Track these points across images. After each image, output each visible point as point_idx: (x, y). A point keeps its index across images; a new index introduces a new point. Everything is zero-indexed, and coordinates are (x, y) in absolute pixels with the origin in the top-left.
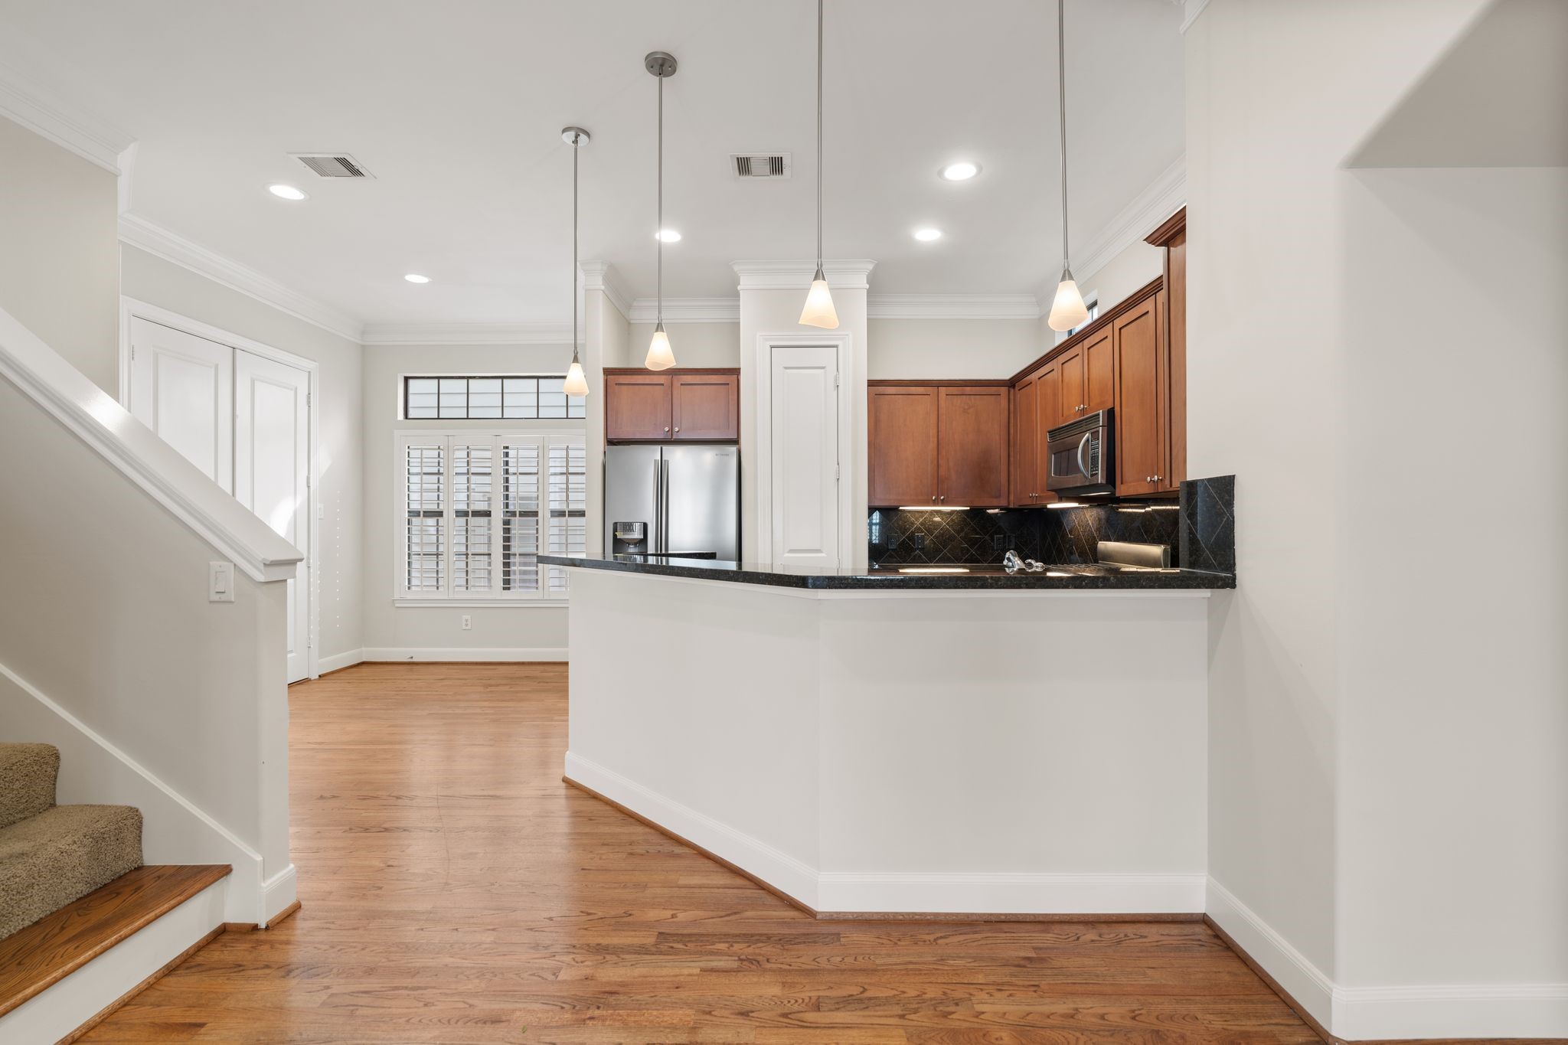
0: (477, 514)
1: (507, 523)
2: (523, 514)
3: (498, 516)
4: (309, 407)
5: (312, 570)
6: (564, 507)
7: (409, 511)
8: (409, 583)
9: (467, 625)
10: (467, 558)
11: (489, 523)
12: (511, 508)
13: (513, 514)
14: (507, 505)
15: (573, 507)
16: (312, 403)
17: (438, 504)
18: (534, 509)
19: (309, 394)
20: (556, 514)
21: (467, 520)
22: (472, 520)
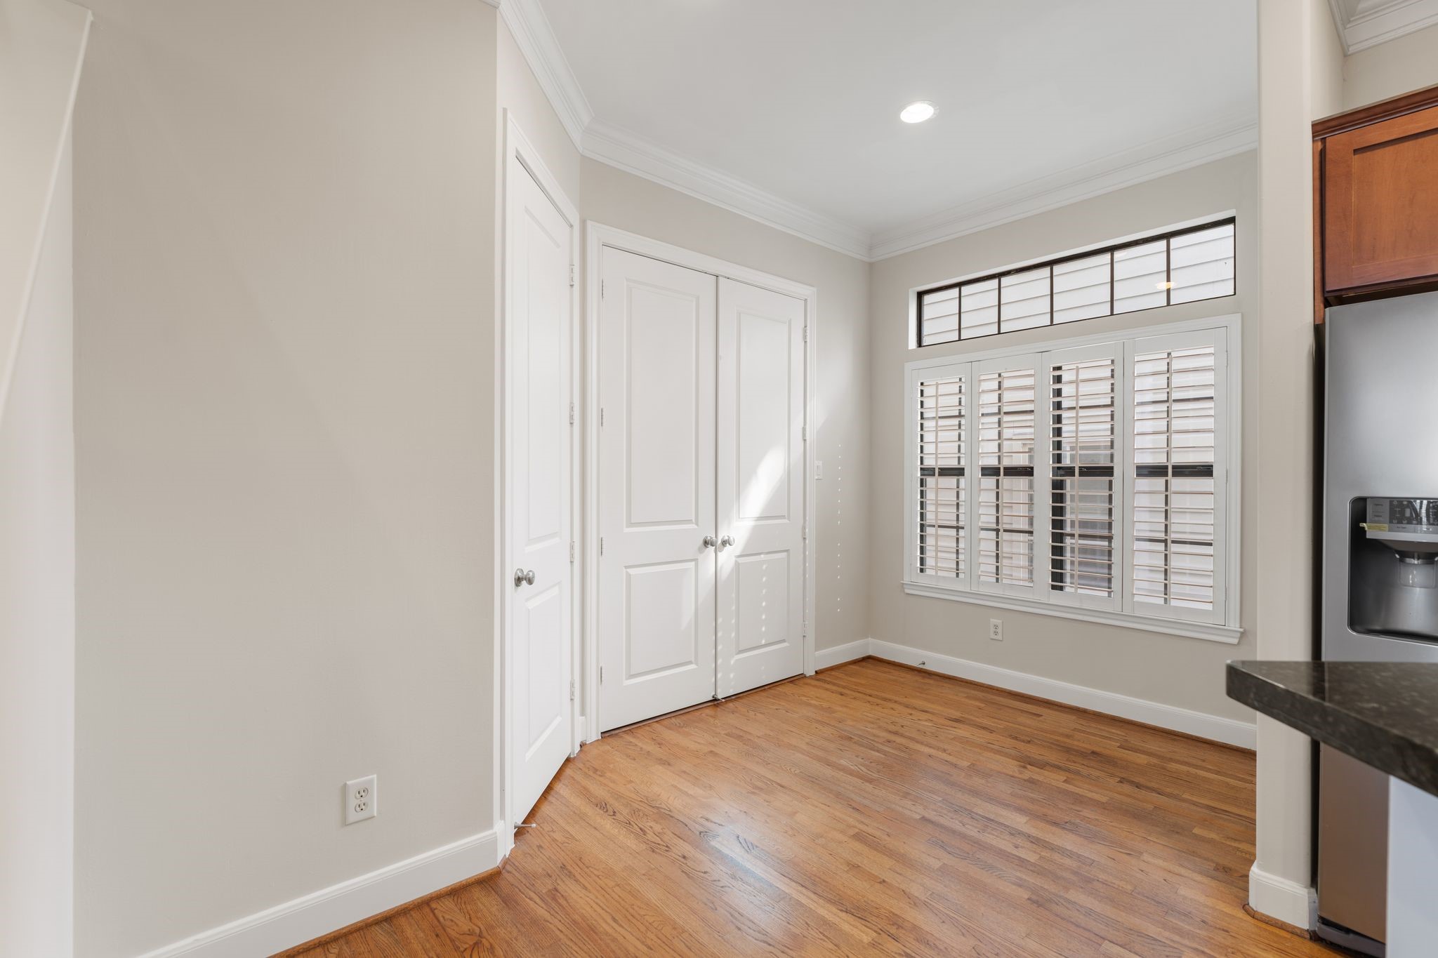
0: (1012, 471)
1: (1058, 485)
2: (1088, 471)
3: (1044, 474)
4: (806, 342)
5: (807, 541)
6: (1160, 459)
7: (921, 469)
8: (922, 564)
9: (996, 633)
10: (997, 535)
11: (1031, 486)
12: (1066, 462)
13: (1070, 471)
14: (1058, 458)
15: (1179, 459)
16: (808, 337)
17: (959, 458)
18: (1104, 462)
19: (806, 327)
20: (1145, 472)
21: (998, 481)
22: (1006, 482)
